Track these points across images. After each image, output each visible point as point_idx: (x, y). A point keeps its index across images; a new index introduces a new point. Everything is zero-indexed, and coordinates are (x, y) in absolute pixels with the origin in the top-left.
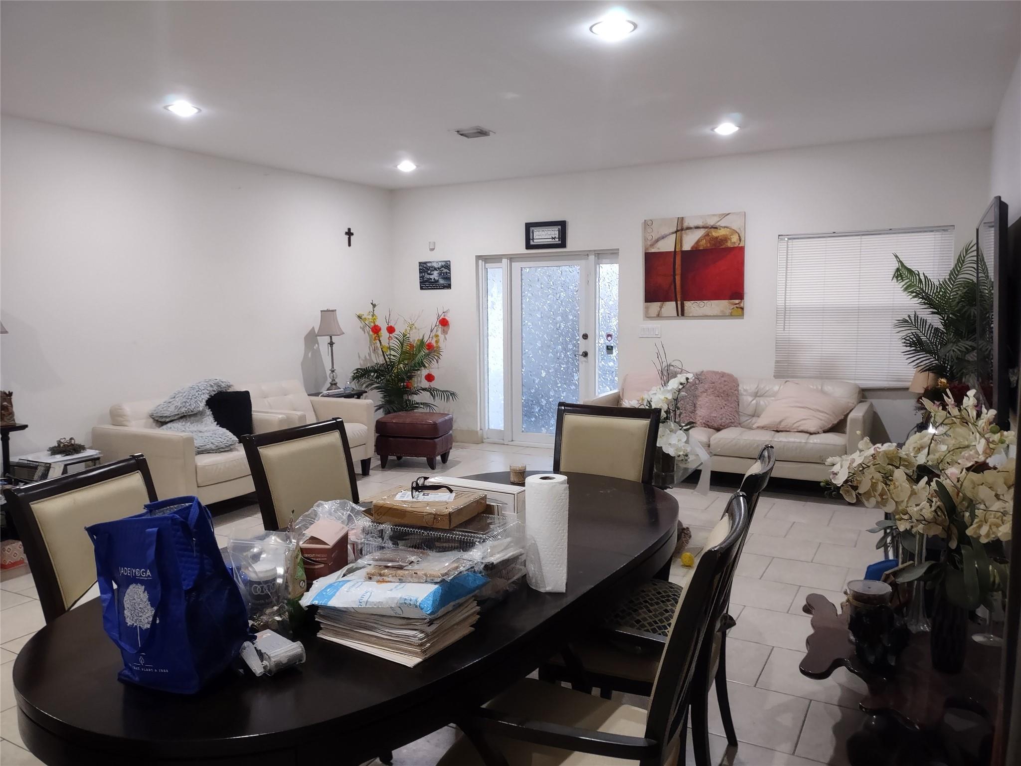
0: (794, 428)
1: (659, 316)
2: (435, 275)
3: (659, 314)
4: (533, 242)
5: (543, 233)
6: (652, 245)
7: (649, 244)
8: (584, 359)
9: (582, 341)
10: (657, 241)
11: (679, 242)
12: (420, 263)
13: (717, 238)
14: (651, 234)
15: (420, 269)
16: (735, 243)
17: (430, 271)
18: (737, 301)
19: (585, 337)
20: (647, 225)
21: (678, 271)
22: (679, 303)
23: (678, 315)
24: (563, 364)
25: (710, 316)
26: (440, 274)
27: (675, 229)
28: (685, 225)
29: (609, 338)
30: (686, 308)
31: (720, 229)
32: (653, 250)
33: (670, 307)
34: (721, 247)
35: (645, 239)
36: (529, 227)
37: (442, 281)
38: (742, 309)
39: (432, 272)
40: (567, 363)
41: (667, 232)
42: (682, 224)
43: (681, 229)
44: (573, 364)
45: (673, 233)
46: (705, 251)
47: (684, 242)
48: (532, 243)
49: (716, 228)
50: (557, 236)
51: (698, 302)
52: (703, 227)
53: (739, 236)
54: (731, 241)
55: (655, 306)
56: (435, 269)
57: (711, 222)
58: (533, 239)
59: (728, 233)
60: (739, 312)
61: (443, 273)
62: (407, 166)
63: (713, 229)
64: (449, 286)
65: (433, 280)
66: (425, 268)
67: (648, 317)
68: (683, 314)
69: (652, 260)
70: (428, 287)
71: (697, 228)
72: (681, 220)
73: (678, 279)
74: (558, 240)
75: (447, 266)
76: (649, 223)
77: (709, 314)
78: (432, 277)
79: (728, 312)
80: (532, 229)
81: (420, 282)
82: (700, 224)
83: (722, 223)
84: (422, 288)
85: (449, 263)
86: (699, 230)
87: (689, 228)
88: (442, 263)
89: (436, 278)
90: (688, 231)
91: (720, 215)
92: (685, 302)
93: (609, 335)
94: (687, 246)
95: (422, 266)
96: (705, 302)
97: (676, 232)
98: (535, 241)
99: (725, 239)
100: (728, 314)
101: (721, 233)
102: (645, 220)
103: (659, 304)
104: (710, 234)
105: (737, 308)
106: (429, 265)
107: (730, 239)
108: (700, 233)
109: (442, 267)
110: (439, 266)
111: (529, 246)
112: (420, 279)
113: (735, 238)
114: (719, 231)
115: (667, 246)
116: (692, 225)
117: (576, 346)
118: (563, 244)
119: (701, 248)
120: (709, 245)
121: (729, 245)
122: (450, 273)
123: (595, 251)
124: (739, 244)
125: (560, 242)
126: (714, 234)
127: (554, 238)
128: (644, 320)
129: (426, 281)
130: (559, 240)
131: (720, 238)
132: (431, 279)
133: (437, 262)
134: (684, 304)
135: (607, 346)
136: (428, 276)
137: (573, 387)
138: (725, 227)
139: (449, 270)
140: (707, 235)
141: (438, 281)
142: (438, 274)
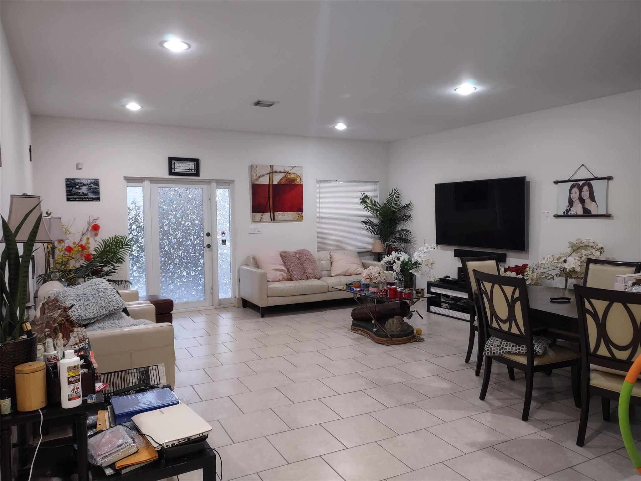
0: (354, 273)
1: (261, 221)
2: (84, 190)
3: (261, 220)
4: (175, 170)
5: (182, 165)
6: (256, 180)
7: (255, 178)
8: (208, 249)
9: (206, 238)
10: (259, 177)
11: (271, 179)
12: (67, 180)
13: (290, 178)
14: (256, 173)
15: (67, 185)
16: (298, 182)
17: (78, 187)
18: (300, 213)
19: (208, 235)
20: (252, 168)
21: (271, 195)
22: (272, 213)
23: (271, 220)
24: (192, 254)
25: (288, 220)
26: (89, 189)
27: (269, 172)
28: (274, 170)
29: (224, 235)
30: (275, 216)
31: (292, 174)
32: (257, 183)
33: (267, 215)
34: (293, 184)
35: (252, 176)
36: (171, 160)
37: (90, 195)
38: (303, 216)
39: (81, 187)
40: (195, 253)
41: (264, 173)
42: (273, 169)
43: (272, 172)
44: (199, 253)
45: (268, 174)
46: (284, 185)
47: (274, 179)
48: (173, 171)
49: (290, 173)
50: (193, 168)
51: (282, 213)
52: (283, 172)
53: (301, 179)
54: (297, 181)
55: (259, 215)
56: (84, 185)
57: (287, 170)
58: (175, 169)
59: (295, 177)
60: (301, 218)
61: (93, 189)
62: (133, 106)
63: (288, 174)
64: (98, 199)
65: (81, 194)
66: (73, 183)
67: (253, 222)
68: (274, 220)
69: (256, 189)
70: (76, 199)
71: (280, 172)
72: (272, 167)
73: (271, 199)
74: (193, 171)
75: (96, 183)
76: (255, 166)
77: (287, 219)
78: (79, 191)
79: (296, 218)
80: (173, 162)
81: (67, 195)
82: (282, 170)
83: (293, 171)
84: (68, 200)
85: (98, 180)
86: (281, 173)
87: (276, 172)
88: (91, 181)
89: (85, 192)
90: (275, 173)
91: (292, 166)
92: (275, 213)
93: (223, 233)
94: (275, 182)
95: (69, 182)
96: (285, 213)
97: (269, 173)
98: (176, 170)
99: (294, 180)
100: (296, 219)
101: (292, 176)
102: (252, 165)
103: (261, 214)
104: (287, 176)
105: (300, 216)
106: (77, 181)
107: (296, 180)
108: (281, 176)
109: (91, 183)
110: (88, 183)
111: (171, 173)
112: (67, 193)
113: (298, 180)
114: (291, 175)
115: (265, 181)
116: (278, 170)
117: (202, 241)
118: (197, 174)
119: (283, 184)
120: (286, 182)
121: (296, 183)
122: (99, 189)
123: (216, 180)
124: (300, 183)
125: (195, 173)
126: (288, 176)
127: (191, 170)
128: (251, 223)
129: (74, 194)
130: (195, 171)
131: (291, 179)
132: (79, 193)
133: (86, 179)
134: (274, 214)
135: (222, 240)
136: (76, 191)
137: (200, 268)
138: (294, 173)
139: (98, 185)
140: (285, 177)
141: (86, 195)
142: (87, 189)
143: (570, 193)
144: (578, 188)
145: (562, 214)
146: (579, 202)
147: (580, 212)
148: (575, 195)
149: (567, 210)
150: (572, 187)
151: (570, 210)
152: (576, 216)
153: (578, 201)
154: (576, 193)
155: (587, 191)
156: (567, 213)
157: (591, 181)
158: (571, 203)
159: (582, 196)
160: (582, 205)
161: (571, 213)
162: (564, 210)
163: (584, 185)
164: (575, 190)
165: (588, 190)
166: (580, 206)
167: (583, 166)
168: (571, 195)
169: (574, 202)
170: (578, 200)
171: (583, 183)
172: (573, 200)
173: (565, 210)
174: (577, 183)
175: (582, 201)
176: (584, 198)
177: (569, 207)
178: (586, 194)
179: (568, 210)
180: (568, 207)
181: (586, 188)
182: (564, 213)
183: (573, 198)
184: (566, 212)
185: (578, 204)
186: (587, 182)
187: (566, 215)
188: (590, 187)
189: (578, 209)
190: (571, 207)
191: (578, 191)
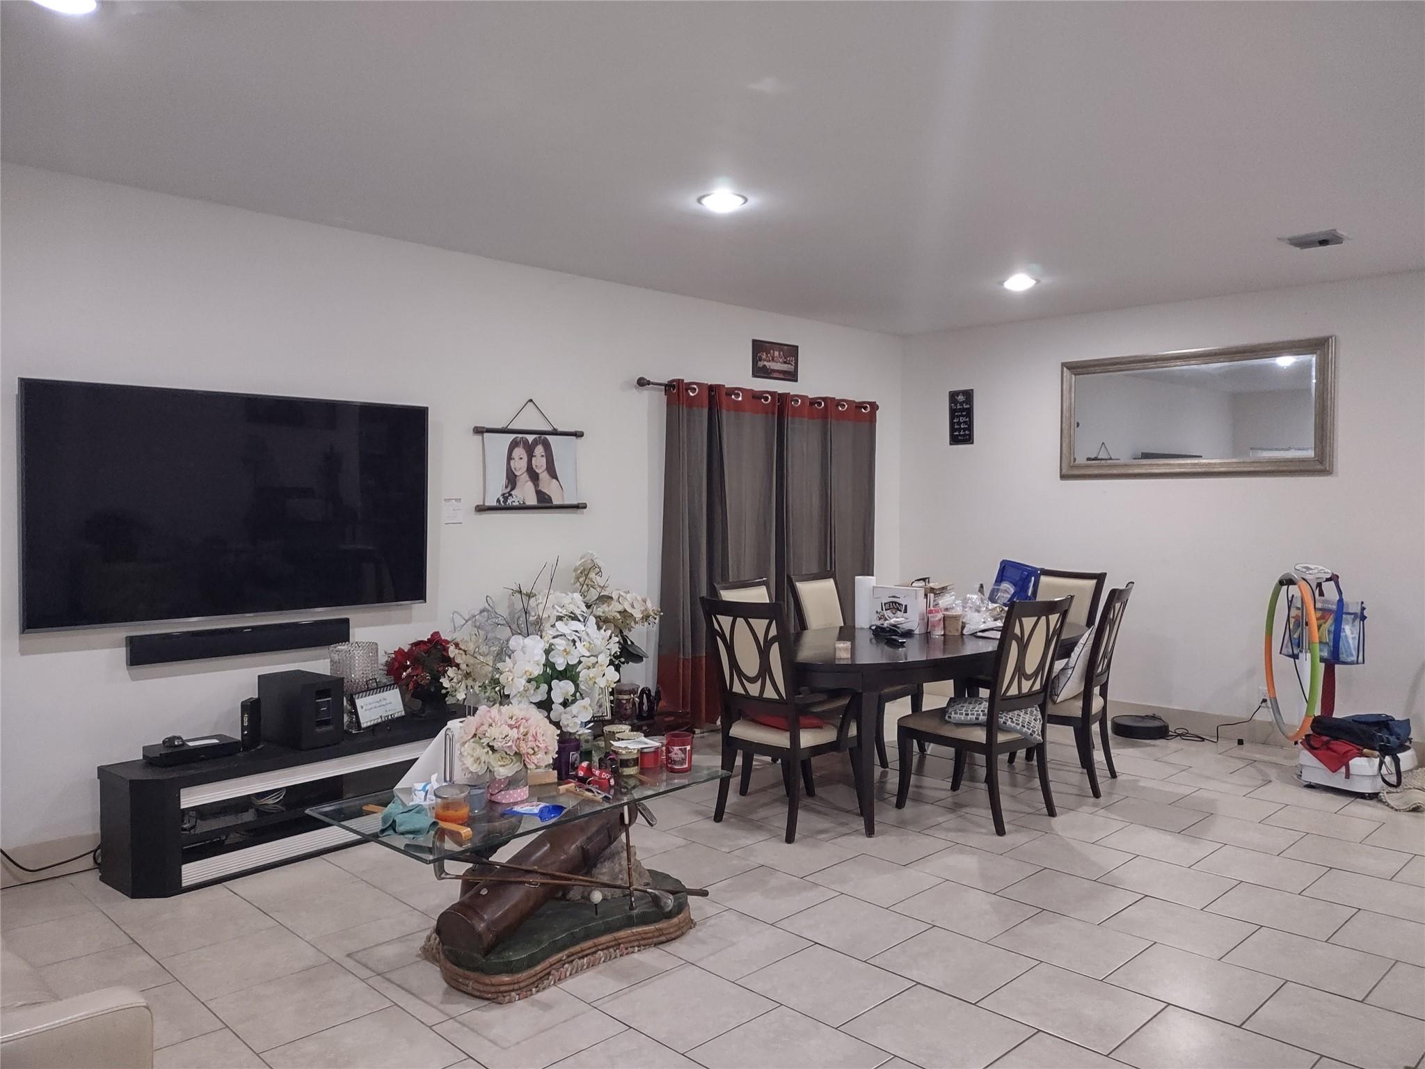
143: (510, 458)
144: (524, 448)
145: (494, 504)
146: (528, 478)
147: (532, 500)
148: (520, 465)
149: (503, 495)
150: (514, 445)
151: (511, 495)
152: (523, 508)
153: (525, 477)
154: (521, 458)
155: (542, 456)
156: (505, 501)
157: (547, 437)
158: (512, 480)
159: (534, 467)
160: (534, 484)
161: (514, 502)
162: (499, 495)
163: (536, 442)
164: (519, 452)
165: (543, 454)
166: (530, 485)
167: (530, 404)
168: (512, 462)
169: (518, 478)
170: (526, 474)
171: (535, 439)
172: (516, 474)
173: (500, 493)
174: (522, 438)
175: (534, 476)
176: (537, 471)
177: (509, 489)
178: (539, 462)
179: (507, 495)
180: (506, 487)
181: (539, 450)
182: (498, 501)
183: (515, 469)
184: (502, 500)
185: (527, 482)
186: (542, 437)
187: (503, 507)
188: (547, 446)
189: (525, 492)
190: (513, 489)
191: (525, 454)
